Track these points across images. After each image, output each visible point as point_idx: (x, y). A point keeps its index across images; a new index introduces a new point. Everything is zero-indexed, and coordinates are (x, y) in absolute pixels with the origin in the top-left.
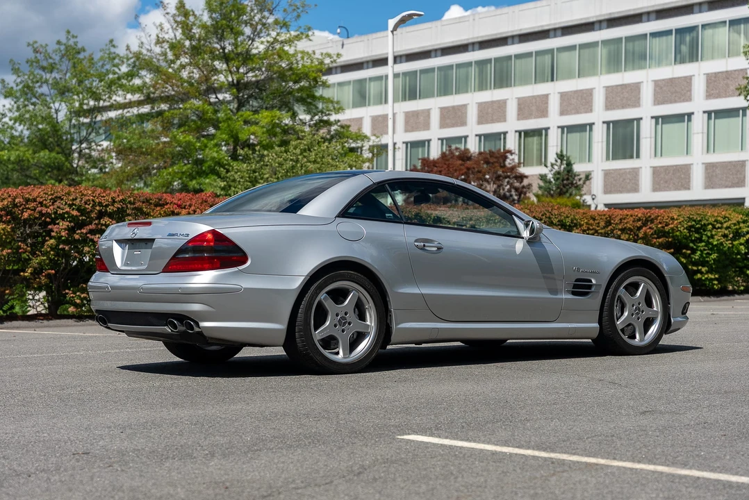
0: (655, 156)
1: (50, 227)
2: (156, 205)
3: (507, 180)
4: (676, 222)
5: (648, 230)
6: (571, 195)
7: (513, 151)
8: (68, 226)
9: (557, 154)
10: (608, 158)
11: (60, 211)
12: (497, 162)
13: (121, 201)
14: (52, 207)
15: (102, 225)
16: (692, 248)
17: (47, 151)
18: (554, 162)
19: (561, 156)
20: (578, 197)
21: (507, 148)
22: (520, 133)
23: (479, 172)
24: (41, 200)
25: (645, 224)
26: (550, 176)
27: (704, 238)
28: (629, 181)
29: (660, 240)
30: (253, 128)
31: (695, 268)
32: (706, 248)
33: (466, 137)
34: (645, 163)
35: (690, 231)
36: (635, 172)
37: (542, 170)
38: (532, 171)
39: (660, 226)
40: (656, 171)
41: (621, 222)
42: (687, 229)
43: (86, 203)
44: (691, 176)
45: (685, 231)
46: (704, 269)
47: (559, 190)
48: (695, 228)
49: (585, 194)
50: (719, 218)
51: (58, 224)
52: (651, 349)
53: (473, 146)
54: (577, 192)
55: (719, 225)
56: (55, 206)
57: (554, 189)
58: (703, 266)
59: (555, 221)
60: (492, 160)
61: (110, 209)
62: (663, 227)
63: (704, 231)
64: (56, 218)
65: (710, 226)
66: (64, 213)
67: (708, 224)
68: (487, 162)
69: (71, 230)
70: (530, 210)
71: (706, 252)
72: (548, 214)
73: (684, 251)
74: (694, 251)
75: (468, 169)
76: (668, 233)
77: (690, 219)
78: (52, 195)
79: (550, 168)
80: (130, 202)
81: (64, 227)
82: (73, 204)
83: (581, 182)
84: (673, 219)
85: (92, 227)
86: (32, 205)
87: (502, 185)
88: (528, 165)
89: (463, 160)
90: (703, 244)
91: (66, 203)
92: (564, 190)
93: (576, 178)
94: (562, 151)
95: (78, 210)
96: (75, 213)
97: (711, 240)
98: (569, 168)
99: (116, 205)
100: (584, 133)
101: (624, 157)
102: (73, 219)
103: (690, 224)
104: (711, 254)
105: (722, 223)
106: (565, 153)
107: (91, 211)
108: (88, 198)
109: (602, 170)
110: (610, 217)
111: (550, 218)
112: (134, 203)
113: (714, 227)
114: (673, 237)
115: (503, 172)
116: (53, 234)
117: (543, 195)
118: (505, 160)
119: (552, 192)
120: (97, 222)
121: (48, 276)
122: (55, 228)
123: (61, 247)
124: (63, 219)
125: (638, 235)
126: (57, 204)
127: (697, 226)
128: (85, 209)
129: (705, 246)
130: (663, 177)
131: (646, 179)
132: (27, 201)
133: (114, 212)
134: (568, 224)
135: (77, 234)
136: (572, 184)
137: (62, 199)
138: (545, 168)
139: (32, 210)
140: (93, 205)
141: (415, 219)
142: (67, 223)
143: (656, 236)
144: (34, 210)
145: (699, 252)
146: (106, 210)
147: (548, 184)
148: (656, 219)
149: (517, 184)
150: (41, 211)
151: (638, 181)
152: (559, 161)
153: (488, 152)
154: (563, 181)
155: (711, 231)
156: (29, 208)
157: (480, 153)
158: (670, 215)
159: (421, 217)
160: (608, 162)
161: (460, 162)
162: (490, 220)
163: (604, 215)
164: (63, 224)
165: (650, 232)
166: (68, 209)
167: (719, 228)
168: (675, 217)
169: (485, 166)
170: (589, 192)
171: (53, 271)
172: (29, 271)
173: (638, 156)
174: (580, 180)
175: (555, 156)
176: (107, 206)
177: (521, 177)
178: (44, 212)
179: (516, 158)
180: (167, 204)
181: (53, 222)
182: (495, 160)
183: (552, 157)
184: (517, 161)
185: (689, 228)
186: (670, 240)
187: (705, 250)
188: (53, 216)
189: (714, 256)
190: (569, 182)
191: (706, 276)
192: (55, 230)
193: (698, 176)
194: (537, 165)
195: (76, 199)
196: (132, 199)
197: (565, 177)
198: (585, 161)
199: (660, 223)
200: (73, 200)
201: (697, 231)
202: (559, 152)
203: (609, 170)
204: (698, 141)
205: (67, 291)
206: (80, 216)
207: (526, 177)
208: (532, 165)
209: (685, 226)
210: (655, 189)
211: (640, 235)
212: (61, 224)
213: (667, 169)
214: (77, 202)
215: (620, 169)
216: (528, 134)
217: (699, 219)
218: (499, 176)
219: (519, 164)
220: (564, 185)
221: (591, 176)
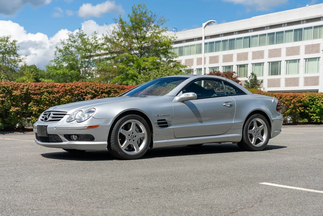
0: (286, 74)
1: (84, 97)
4: (305, 98)
5: (295, 100)
6: (256, 88)
7: (235, 72)
9: (251, 73)
10: (269, 75)
11: (88, 91)
13: (109, 88)
14: (85, 90)
15: (103, 96)
18: (250, 76)
19: (253, 74)
20: (259, 89)
21: (233, 71)
22: (238, 65)
24: (82, 87)
25: (294, 98)
26: (249, 81)
27: (315, 103)
28: (277, 83)
29: (299, 104)
30: (147, 63)
31: (311, 114)
32: (315, 107)
33: (218, 67)
34: (283, 76)
35: (310, 101)
36: (279, 80)
37: (246, 79)
38: (242, 79)
39: (299, 99)
40: (287, 80)
41: (285, 97)
42: (308, 100)
43: (97, 88)
44: (299, 81)
45: (308, 101)
46: (315, 115)
47: (252, 86)
49: (261, 87)
50: (320, 96)
51: (87, 96)
53: (221, 70)
54: (258, 87)
55: (320, 99)
56: (86, 89)
57: (250, 85)
58: (314, 114)
60: (228, 75)
61: (105, 91)
62: (300, 99)
63: (315, 101)
64: (87, 94)
65: (317, 99)
66: (90, 92)
67: (316, 99)
68: (226, 76)
69: (92, 98)
71: (315, 109)
73: (307, 108)
74: (311, 108)
76: (302, 101)
77: (310, 97)
78: (85, 85)
79: (249, 78)
80: (112, 88)
82: (93, 89)
83: (260, 83)
84: (303, 96)
86: (78, 89)
88: (240, 77)
90: (314, 106)
91: (90, 88)
92: (254, 86)
93: (258, 82)
94: (253, 72)
95: (95, 91)
96: (93, 92)
97: (317, 104)
98: (255, 78)
99: (108, 89)
100: (260, 66)
101: (275, 74)
102: (93, 94)
103: (310, 98)
104: (317, 109)
105: (321, 98)
106: (254, 73)
107: (99, 91)
108: (98, 86)
109: (267, 79)
112: (114, 89)
113: (318, 100)
114: (303, 103)
118: (232, 75)
119: (249, 87)
120: (101, 95)
124: (89, 94)
125: (291, 102)
126: (87, 88)
127: (312, 99)
128: (97, 90)
129: (315, 106)
130: (289, 82)
131: (283, 82)
132: (77, 87)
133: (107, 92)
136: (256, 84)
137: (89, 87)
139: (78, 91)
140: (100, 89)
142: (91, 95)
143: (297, 103)
144: (79, 91)
145: (313, 109)
146: (104, 91)
147: (248, 84)
148: (298, 96)
151: (280, 83)
152: (252, 76)
153: (227, 72)
154: (253, 82)
155: (317, 101)
157: (224, 73)
158: (303, 95)
160: (269, 76)
163: (279, 95)
165: (295, 101)
166: (91, 90)
167: (320, 100)
168: (305, 96)
173: (280, 74)
174: (259, 82)
175: (250, 74)
176: (104, 89)
177: (238, 81)
178: (82, 91)
179: (236, 75)
180: (125, 89)
182: (229, 75)
185: (309, 100)
186: (303, 104)
187: (315, 108)
188: (85, 93)
189: (318, 110)
190: (255, 83)
191: (315, 117)
192: (86, 98)
193: (301, 82)
194: (244, 77)
196: (113, 87)
197: (254, 81)
198: (261, 76)
199: (299, 98)
200: (93, 87)
201: (312, 101)
202: (252, 72)
203: (270, 79)
204: (302, 69)
206: (95, 93)
207: (240, 81)
208: (242, 77)
209: (308, 99)
210: (286, 86)
211: (292, 102)
212: (88, 96)
213: (290, 79)
214: (94, 88)
215: (274, 79)
216: (240, 66)
217: (313, 97)
219: (237, 76)
220: (254, 84)
221: (263, 81)
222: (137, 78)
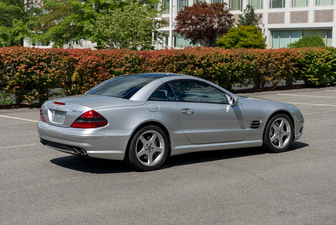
0: (292, 7)
1: (17, 67)
2: (65, 55)
3: (224, 17)
4: (300, 55)
5: (287, 59)
6: (253, 24)
7: (227, 3)
8: (25, 66)
9: (247, 5)
10: (270, 7)
11: (21, 60)
12: (219, 8)
13: (48, 54)
14: (17, 58)
15: (40, 65)
16: (307, 66)
17: (12, 5)
18: (245, 9)
19: (249, 6)
20: (256, 26)
21: (224, 2)
23: (211, 13)
24: (13, 55)
25: (286, 56)
26: (243, 16)
27: (313, 62)
28: (280, 18)
29: (293, 63)
31: (308, 76)
32: (313, 67)
34: (287, 10)
36: (283, 14)
38: (235, 13)
39: (292, 57)
40: (292, 14)
41: (275, 56)
42: (305, 58)
43: (33, 56)
44: (308, 16)
45: (304, 59)
46: (312, 76)
47: (248, 22)
48: (308, 57)
49: (260, 24)
50: (320, 53)
51: (20, 66)
52: (286, 149)
53: (208, 1)
54: (256, 23)
55: (319, 56)
56: (19, 58)
57: (245, 22)
58: (312, 75)
59: (245, 56)
60: (217, 7)
61: (44, 58)
62: (294, 58)
63: (313, 59)
64: (20, 63)
65: (315, 57)
66: (23, 61)
67: (314, 56)
68: (215, 8)
69: (26, 68)
70: (234, 51)
71: (313, 68)
72: (242, 53)
73: (303, 68)
74: (308, 68)
75: (206, 12)
76: (296, 60)
77: (306, 54)
78: (17, 52)
79: (243, 12)
80: (53, 55)
81: (23, 67)
82: (27, 56)
83: (258, 19)
84: (298, 54)
85: (36, 67)
86: (9, 57)
87: (221, 19)
88: (233, 10)
89: (204, 7)
90: (312, 65)
91: (24, 56)
92: (250, 22)
93: (256, 17)
94: (249, 4)
95: (30, 59)
96: (28, 60)
97: (315, 63)
98: (252, 12)
99: (46, 56)
101: (278, 7)
102: (27, 63)
103: (306, 56)
104: (315, 69)
105: (320, 55)
106: (250, 5)
107: (35, 59)
108: (33, 53)
109: (268, 13)
110: (270, 54)
111: (242, 55)
112: (55, 55)
113: (317, 57)
114: (298, 62)
115: (222, 13)
116: (18, 70)
117: (240, 24)
118: (223, 8)
120: (38, 64)
121: (17, 89)
122: (19, 67)
123: (22, 76)
124: (23, 63)
125: (282, 62)
126: (20, 56)
127: (310, 57)
128: (33, 59)
129: (313, 66)
130: (295, 17)
131: (287, 17)
132: (7, 55)
133: (46, 60)
134: (251, 58)
135: (29, 70)
136: (254, 19)
137: (22, 54)
138: (241, 12)
139: (9, 60)
140: (36, 57)
141: (182, 57)
142: (25, 65)
143: (290, 62)
144: (10, 60)
145: (310, 69)
146: (42, 59)
147: (242, 19)
148: (291, 54)
149: (228, 19)
150: (13, 60)
151: (284, 18)
152: (248, 9)
153: (215, 4)
154: (249, 18)
155: (315, 59)
156: (7, 59)
157: (212, 4)
158: (297, 52)
159: (185, 56)
160: (270, 9)
161: (202, 8)
162: (216, 56)
163: (267, 53)
164: (23, 66)
165: (288, 60)
166: (25, 59)
167: (319, 57)
168: (300, 53)
169: (214, 10)
170: (261, 23)
171: (19, 87)
172: (8, 87)
173: (284, 7)
174: (257, 17)
175: (246, 6)
177: (230, 16)
178: (14, 60)
179: (228, 6)
180: (69, 55)
181: (18, 65)
182: (218, 7)
183: (244, 7)
184: (228, 8)
185: (306, 58)
186: (297, 63)
187: (312, 67)
188: (18, 62)
189: (317, 70)
190: (252, 18)
191: (313, 79)
192: (19, 69)
193: (311, 16)
194: (238, 10)
195: (28, 54)
196: (54, 53)
197: (251, 16)
198: (260, 8)
199: (293, 56)
200: (27, 54)
201: (309, 59)
202: (248, 5)
203: (271, 13)
205: (25, 96)
206: (30, 62)
207: (233, 15)
208: (235, 10)
209: (304, 57)
210: (291, 22)
211: (284, 62)
212: (22, 66)
213: (297, 13)
215: (276, 13)
217: (310, 53)
218: (220, 15)
219: (230, 9)
220: (250, 20)
221: (262, 16)
222: (95, 20)
